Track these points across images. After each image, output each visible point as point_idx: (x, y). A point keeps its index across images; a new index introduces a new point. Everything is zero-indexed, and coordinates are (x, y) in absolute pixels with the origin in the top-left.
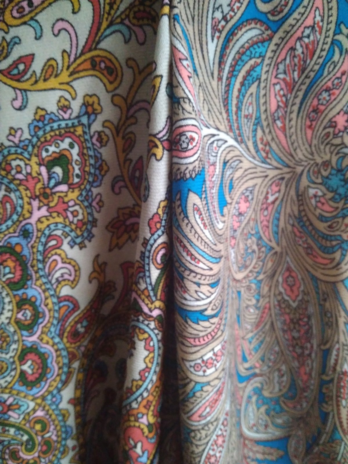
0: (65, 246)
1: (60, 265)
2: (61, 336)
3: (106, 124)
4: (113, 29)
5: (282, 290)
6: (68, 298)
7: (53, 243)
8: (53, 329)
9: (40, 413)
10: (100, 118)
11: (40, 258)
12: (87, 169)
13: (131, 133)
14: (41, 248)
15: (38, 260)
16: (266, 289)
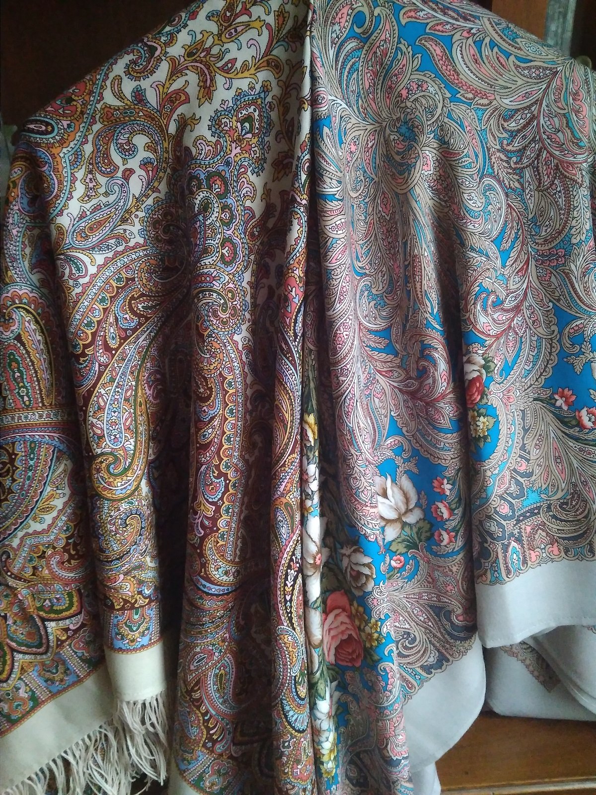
0: (249, 173)
1: (246, 185)
2: (245, 233)
3: (274, 98)
4: (279, 44)
5: (381, 209)
6: (250, 209)
7: (243, 170)
8: (240, 228)
9: (231, 285)
10: (271, 94)
11: (236, 179)
12: (262, 125)
13: (287, 103)
14: (236, 173)
15: (234, 181)
16: (371, 209)
